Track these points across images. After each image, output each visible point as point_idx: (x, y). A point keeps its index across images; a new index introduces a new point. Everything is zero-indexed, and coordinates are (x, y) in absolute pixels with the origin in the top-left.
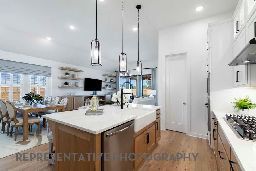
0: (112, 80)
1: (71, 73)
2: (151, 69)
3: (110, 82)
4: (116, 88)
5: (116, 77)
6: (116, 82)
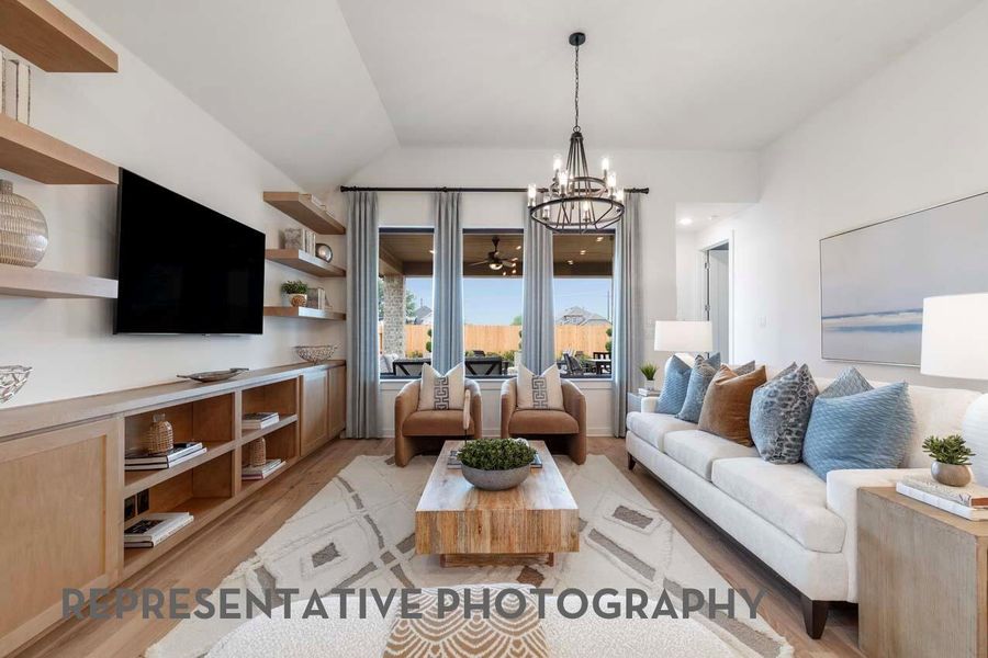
0: (323, 252)
3: (318, 262)
4: (344, 317)
5: (349, 232)
6: (344, 273)
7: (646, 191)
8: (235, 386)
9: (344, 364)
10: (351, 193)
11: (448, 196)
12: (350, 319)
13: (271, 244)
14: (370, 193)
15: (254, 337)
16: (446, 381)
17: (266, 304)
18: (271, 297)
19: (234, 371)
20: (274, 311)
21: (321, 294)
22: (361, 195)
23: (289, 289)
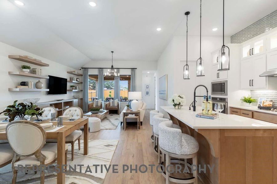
0: (78, 80)
1: (32, 66)
2: (131, 69)
3: (77, 82)
4: (82, 91)
5: (83, 75)
6: (82, 83)
7: (136, 69)
8: (62, 101)
9: (82, 99)
10: (83, 69)
11: (101, 69)
12: (83, 91)
13: (68, 80)
14: (87, 69)
15: (66, 94)
16: (98, 102)
17: (67, 89)
18: (68, 88)
19: (62, 99)
20: (68, 90)
21: (77, 87)
22: (85, 69)
23: (72, 86)
